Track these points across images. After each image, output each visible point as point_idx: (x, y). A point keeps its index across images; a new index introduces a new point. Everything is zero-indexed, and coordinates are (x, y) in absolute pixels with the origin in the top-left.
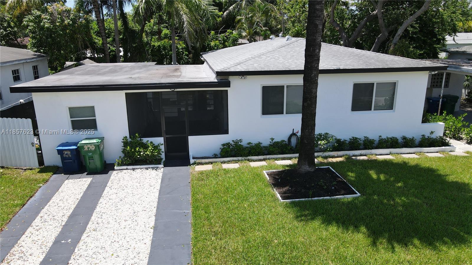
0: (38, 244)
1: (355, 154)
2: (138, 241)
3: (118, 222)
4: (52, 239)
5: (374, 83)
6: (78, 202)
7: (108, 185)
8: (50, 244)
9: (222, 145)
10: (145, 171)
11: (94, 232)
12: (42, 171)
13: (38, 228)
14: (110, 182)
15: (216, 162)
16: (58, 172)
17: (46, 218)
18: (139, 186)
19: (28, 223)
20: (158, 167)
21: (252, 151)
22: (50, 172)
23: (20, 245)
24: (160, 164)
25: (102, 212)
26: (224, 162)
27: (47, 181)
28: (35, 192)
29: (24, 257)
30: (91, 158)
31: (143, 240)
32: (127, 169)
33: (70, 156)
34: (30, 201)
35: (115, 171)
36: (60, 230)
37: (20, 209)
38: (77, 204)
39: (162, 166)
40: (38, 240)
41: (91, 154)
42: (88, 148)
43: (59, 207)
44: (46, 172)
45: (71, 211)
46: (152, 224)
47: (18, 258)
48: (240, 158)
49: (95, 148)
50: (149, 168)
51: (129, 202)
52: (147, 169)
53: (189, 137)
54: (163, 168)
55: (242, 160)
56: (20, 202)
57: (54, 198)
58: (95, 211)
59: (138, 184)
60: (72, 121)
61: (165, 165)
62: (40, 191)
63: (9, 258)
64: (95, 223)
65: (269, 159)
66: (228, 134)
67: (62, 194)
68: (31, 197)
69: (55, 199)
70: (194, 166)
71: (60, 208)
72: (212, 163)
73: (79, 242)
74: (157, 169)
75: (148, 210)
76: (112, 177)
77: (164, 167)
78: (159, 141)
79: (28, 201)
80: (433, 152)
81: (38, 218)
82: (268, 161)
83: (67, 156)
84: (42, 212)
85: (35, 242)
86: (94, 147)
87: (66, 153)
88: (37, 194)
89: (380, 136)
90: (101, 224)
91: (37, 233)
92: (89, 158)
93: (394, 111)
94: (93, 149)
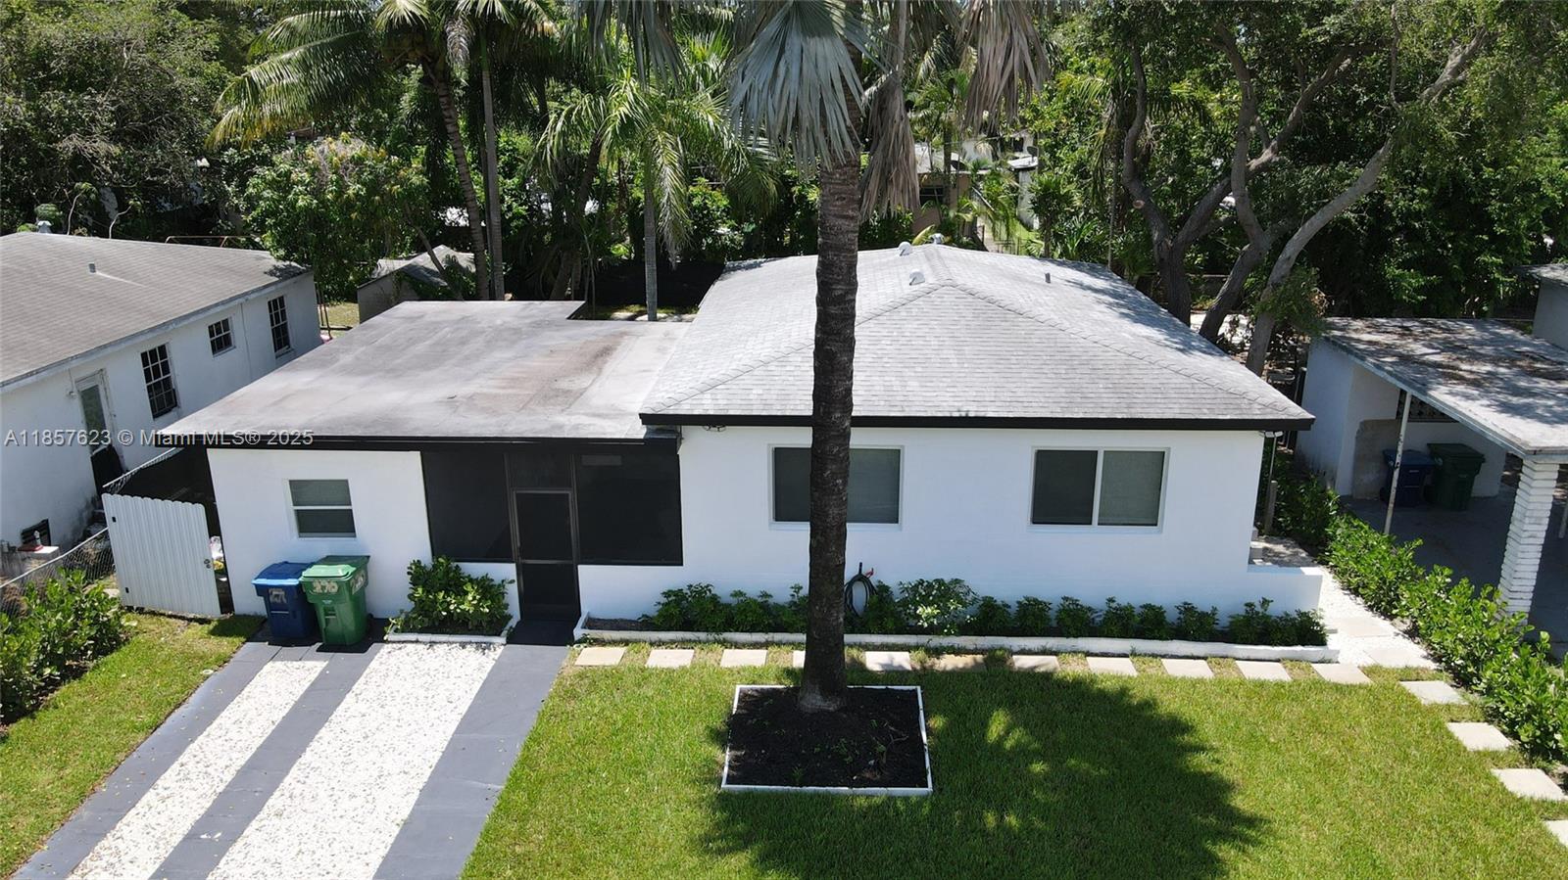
0: (153, 836)
1: (1027, 648)
2: (356, 856)
3: (334, 798)
4: (184, 827)
5: (1097, 452)
6: (273, 731)
7: (354, 688)
8: (177, 840)
9: (664, 593)
10: (456, 650)
11: (275, 820)
12: (222, 630)
13: (165, 793)
14: (362, 680)
15: (637, 642)
16: (259, 635)
17: (190, 769)
18: (422, 699)
19: (148, 779)
20: (491, 644)
21: (737, 619)
22: (238, 635)
23: (118, 835)
24: (499, 635)
25: (312, 766)
26: (660, 644)
27: (225, 662)
28: (191, 691)
29: (117, 865)
30: (329, 611)
31: (366, 854)
32: (417, 642)
33: (285, 600)
34: (173, 715)
35: (386, 646)
36: (208, 805)
37: (146, 738)
38: (268, 738)
39: (502, 640)
40: (156, 827)
41: (330, 601)
42: (323, 588)
43: (226, 740)
44: (231, 636)
45: (248, 755)
46: (405, 813)
47: (105, 865)
48: (702, 636)
49: (339, 588)
50: (470, 643)
51: (381, 744)
52: (463, 645)
53: (579, 566)
54: (502, 647)
55: (707, 642)
56: (146, 718)
57: (223, 714)
58: (300, 760)
59: (422, 693)
60: (298, 512)
61: (510, 640)
62: (204, 686)
63: (89, 862)
64: (288, 795)
65: (779, 644)
66: (682, 564)
67: (245, 705)
68: (178, 706)
69: (225, 718)
70: (582, 646)
71: (228, 744)
72: (626, 642)
73: (235, 841)
74: (484, 647)
75: (413, 773)
76: (374, 664)
77: (508, 643)
78: (505, 572)
79: (169, 714)
80: (1267, 658)
81: (176, 766)
82: (774, 649)
83: (278, 601)
84: (188, 750)
85: (150, 830)
86: (337, 587)
87: (274, 593)
88: (191, 700)
89: (1111, 600)
90: (297, 801)
91: (161, 807)
92: (325, 610)
93: (1161, 531)
94: (335, 590)
